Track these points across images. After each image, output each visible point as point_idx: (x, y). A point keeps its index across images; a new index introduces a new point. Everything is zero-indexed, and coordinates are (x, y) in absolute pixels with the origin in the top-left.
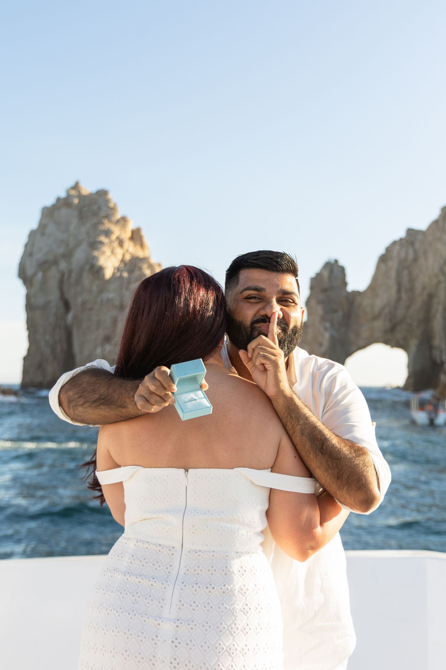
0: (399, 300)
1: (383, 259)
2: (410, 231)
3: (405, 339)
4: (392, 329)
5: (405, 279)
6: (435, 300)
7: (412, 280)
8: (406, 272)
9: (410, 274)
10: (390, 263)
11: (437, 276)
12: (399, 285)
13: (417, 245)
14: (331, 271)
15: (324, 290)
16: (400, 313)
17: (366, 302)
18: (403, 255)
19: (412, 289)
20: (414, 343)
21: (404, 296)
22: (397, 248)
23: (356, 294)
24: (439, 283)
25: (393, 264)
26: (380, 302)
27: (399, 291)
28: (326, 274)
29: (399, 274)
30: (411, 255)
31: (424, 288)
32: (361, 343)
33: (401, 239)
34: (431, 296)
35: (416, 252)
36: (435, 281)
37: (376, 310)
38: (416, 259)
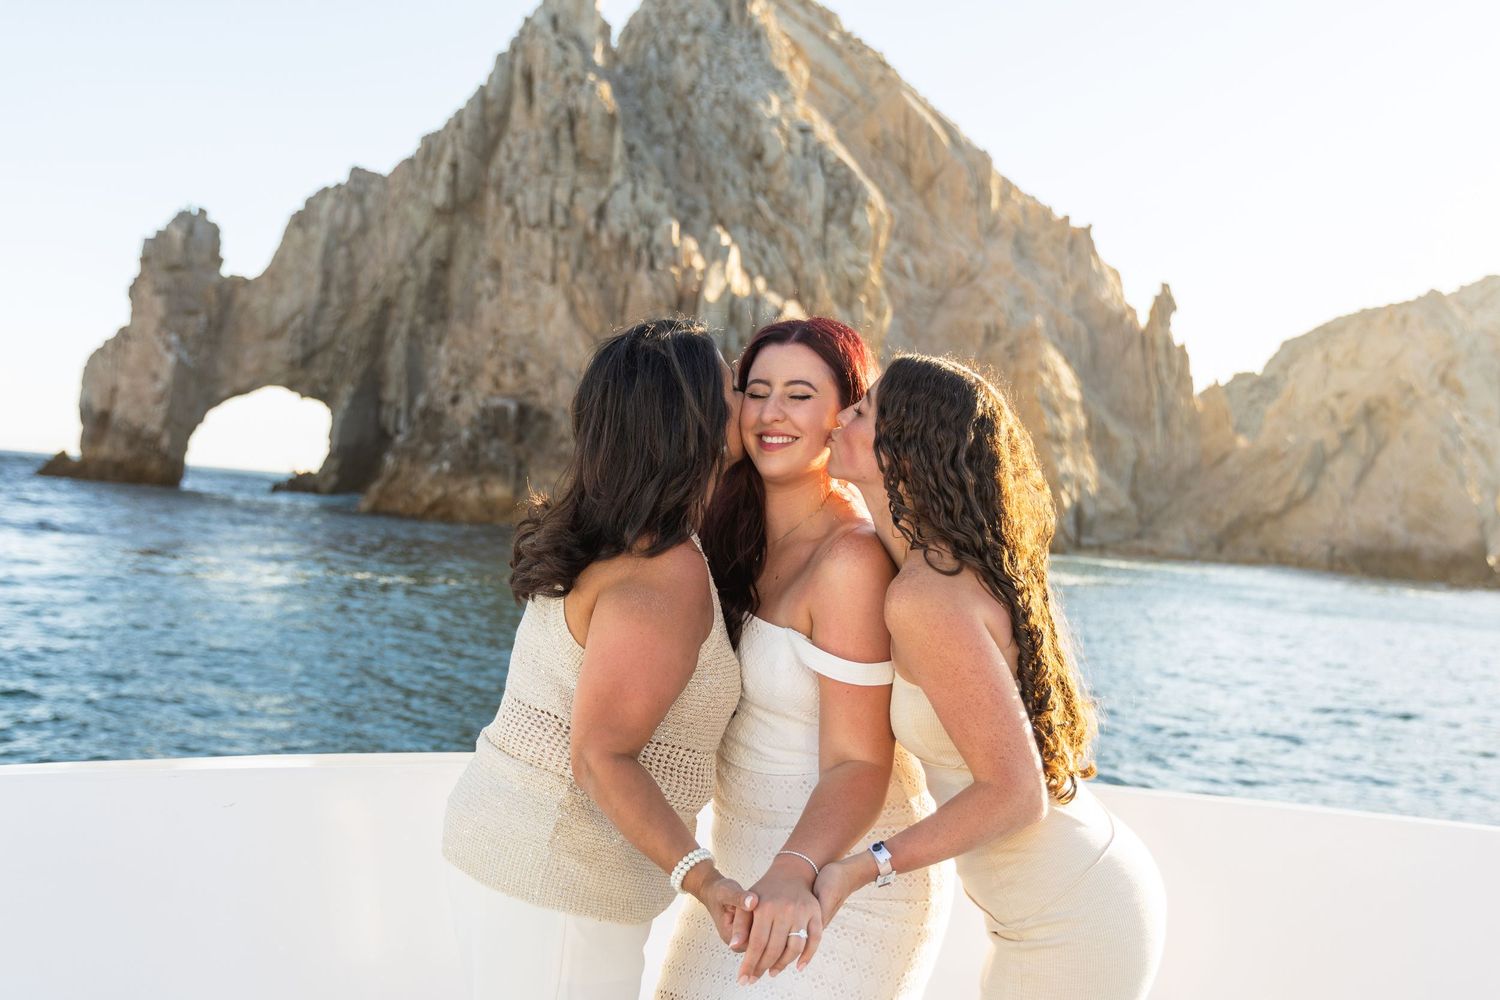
0: (323, 304)
1: (300, 221)
2: (357, 173)
3: (329, 382)
4: (306, 361)
5: (340, 267)
6: (395, 313)
7: (353, 269)
8: (342, 251)
9: (350, 255)
10: (313, 230)
11: (402, 266)
12: (327, 275)
13: (369, 202)
14: (190, 232)
15: (172, 268)
16: (324, 330)
17: (258, 301)
18: (339, 216)
19: (351, 286)
20: (346, 391)
21: (335, 299)
22: (329, 202)
23: (238, 282)
24: (405, 280)
25: (319, 233)
26: (285, 305)
27: (325, 287)
28: (178, 234)
29: (328, 254)
30: (355, 220)
31: (375, 287)
32: (242, 382)
33: (338, 186)
34: (387, 305)
35: (365, 215)
36: (397, 276)
37: (277, 320)
38: (363, 230)
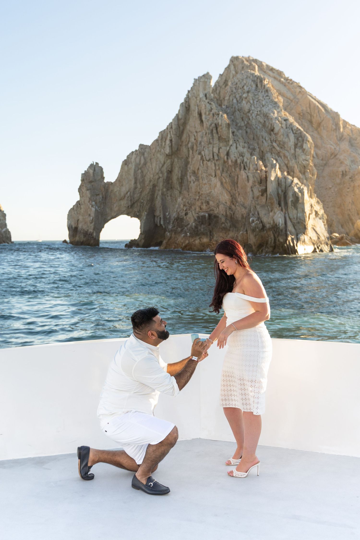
0: (136, 188)
1: (126, 163)
2: (141, 146)
3: (139, 211)
4: (132, 206)
5: (139, 176)
6: (157, 188)
7: (143, 176)
8: (140, 171)
9: (142, 172)
10: (130, 165)
11: (158, 173)
12: (136, 179)
13: (146, 155)
14: (94, 170)
15: (91, 182)
16: (136, 196)
17: (116, 189)
18: (138, 160)
19: (143, 181)
20: (144, 214)
21: (139, 186)
22: (134, 156)
23: (110, 184)
24: (159, 178)
25: (132, 166)
26: (124, 189)
27: (136, 183)
28: (91, 171)
29: (135, 172)
30: (142, 161)
31: (150, 181)
32: (113, 214)
33: (136, 151)
34: (154, 186)
35: (145, 159)
36: (157, 177)
37: (122, 194)
38: (145, 164)
